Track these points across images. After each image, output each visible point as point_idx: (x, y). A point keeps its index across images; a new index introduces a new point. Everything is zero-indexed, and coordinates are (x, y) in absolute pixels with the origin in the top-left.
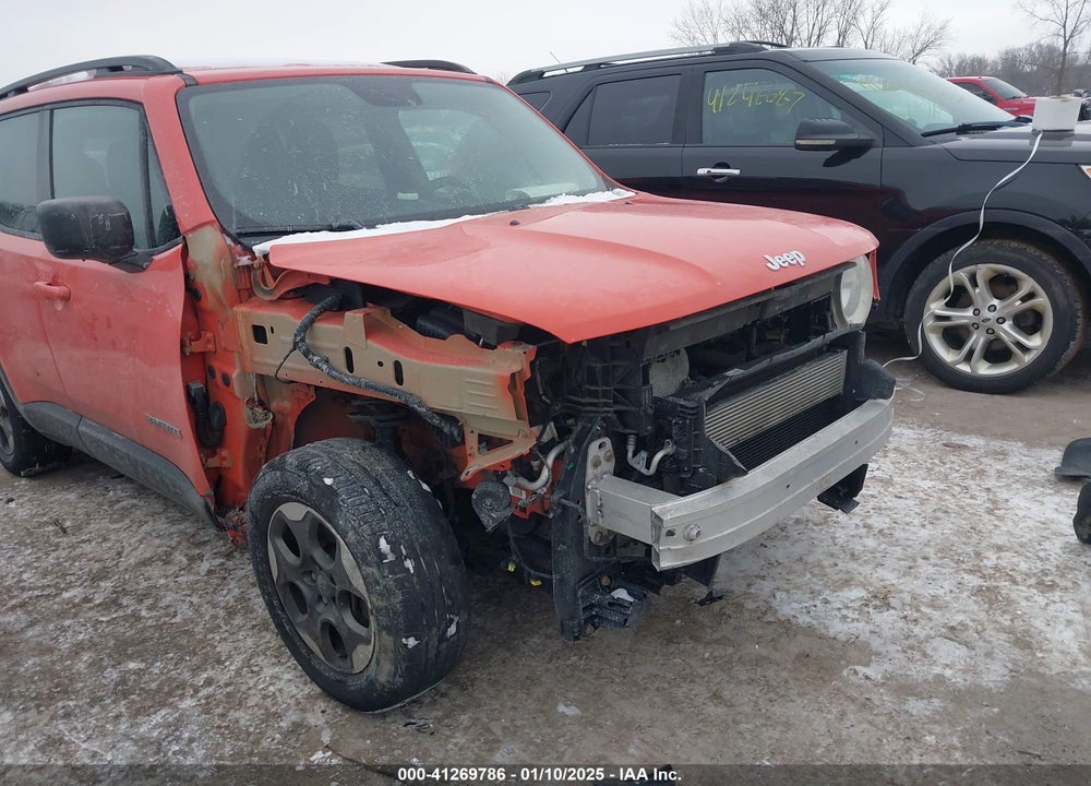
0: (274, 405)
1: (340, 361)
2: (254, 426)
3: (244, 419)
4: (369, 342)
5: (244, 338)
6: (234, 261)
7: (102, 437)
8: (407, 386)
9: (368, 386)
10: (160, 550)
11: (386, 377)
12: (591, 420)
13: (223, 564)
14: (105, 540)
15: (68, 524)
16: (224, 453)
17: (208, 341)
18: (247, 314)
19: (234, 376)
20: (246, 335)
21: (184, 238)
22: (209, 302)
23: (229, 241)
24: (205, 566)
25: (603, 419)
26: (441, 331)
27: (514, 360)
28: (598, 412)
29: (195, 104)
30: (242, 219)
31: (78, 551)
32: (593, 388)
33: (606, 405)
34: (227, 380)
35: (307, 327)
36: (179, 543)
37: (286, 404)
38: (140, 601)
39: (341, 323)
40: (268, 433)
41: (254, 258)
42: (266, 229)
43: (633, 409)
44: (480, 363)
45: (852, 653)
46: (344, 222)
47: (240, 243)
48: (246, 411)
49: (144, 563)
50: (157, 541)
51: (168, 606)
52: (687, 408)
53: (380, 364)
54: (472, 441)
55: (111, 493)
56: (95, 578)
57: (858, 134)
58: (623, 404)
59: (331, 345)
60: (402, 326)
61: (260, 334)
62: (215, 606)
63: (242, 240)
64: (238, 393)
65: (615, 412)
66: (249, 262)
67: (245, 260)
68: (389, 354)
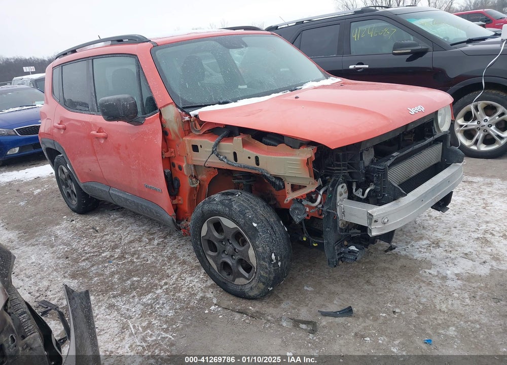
0: (199, 177)
1: (231, 158)
2: (192, 186)
3: (187, 184)
4: (244, 149)
5: (188, 151)
6: (183, 119)
7: (121, 195)
8: (262, 165)
9: (245, 167)
10: (136, 237)
11: (252, 163)
12: (338, 177)
13: (163, 241)
14: (114, 234)
15: (98, 228)
16: (180, 198)
17: (172, 152)
18: (189, 141)
19: (184, 166)
20: (189, 149)
21: (160, 110)
22: (172, 136)
23: (179, 111)
24: (156, 242)
25: (343, 176)
26: (273, 143)
27: (308, 153)
28: (340, 173)
29: (158, 53)
30: (184, 101)
31: (104, 239)
32: (339, 163)
33: (344, 170)
34: (180, 168)
35: (217, 145)
36: (144, 234)
37: (204, 177)
38: (133, 256)
39: (232, 142)
40: (198, 190)
41: (190, 117)
42: (194, 105)
43: (356, 171)
44: (293, 155)
45: (424, 265)
46: (224, 100)
47: (184, 111)
48: (189, 180)
49: (131, 242)
50: (135, 234)
51: (144, 258)
52: (380, 169)
53: (249, 158)
54: (288, 188)
55: (112, 216)
56: (114, 248)
57: (422, 46)
58: (352, 169)
59: (227, 151)
60: (257, 142)
61: (195, 148)
62: (163, 256)
63: (185, 110)
64: (185, 173)
65: (348, 173)
66: (189, 119)
67: (187, 118)
68: (253, 153)
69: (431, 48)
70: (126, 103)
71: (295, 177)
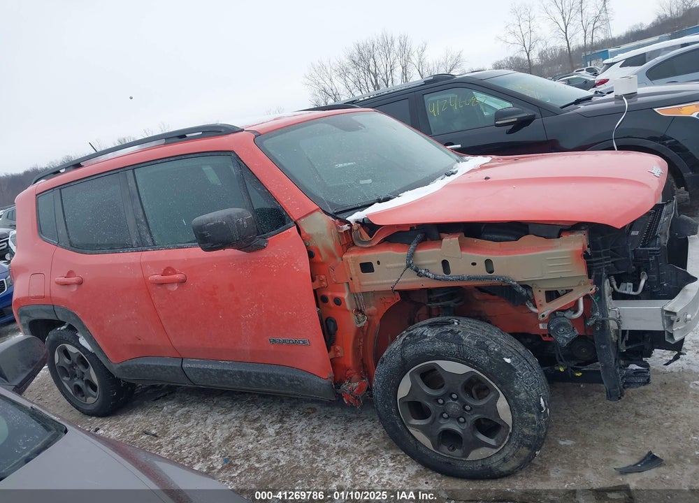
0: (366, 311)
1: (439, 270)
2: (359, 326)
3: (350, 323)
4: (463, 253)
5: (353, 273)
6: (338, 228)
8: (498, 271)
9: (470, 279)
11: (481, 271)
12: (599, 270)
13: (281, 427)
14: (189, 434)
16: (338, 348)
17: (323, 281)
18: (354, 258)
19: (345, 296)
20: (355, 270)
21: (295, 223)
22: (323, 257)
23: (331, 218)
24: (271, 431)
25: (605, 268)
26: (506, 237)
28: (601, 265)
29: (268, 143)
30: (333, 205)
32: (599, 252)
33: (606, 260)
34: (338, 301)
35: (412, 256)
37: (373, 309)
38: (248, 460)
39: (440, 246)
40: (365, 329)
41: (351, 225)
42: (348, 208)
43: (623, 258)
44: (551, 248)
46: (384, 196)
47: (338, 218)
48: (354, 318)
49: (228, 440)
52: (656, 250)
53: (474, 264)
54: (540, 297)
57: (526, 113)
58: (616, 257)
59: (431, 261)
61: (367, 267)
63: (338, 216)
64: (348, 307)
65: (612, 263)
66: (349, 228)
67: (346, 227)
68: (480, 257)
69: (538, 115)
70: (241, 220)
71: (561, 278)
